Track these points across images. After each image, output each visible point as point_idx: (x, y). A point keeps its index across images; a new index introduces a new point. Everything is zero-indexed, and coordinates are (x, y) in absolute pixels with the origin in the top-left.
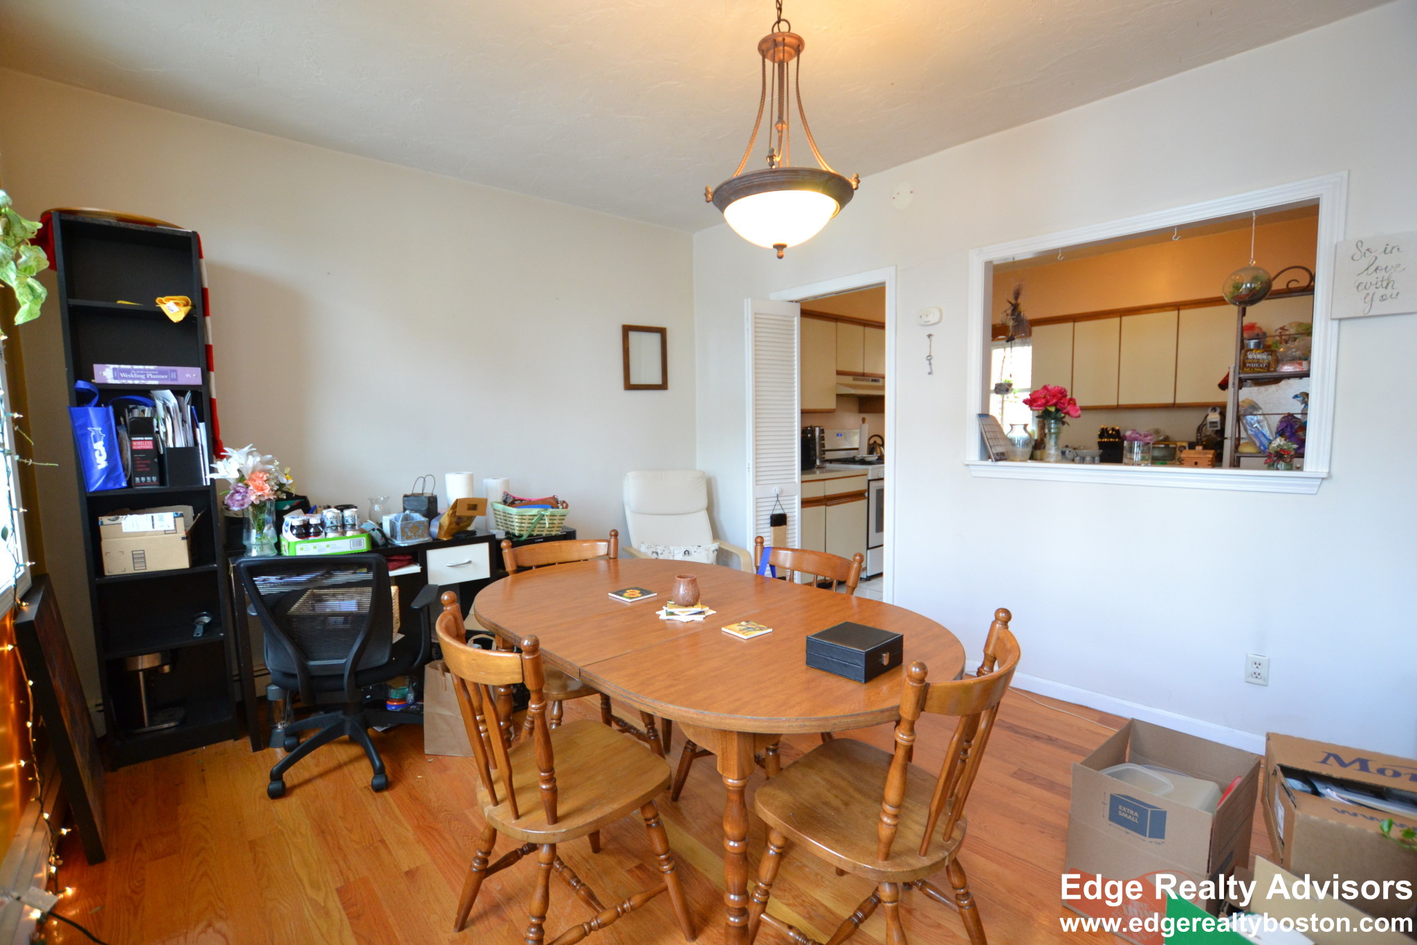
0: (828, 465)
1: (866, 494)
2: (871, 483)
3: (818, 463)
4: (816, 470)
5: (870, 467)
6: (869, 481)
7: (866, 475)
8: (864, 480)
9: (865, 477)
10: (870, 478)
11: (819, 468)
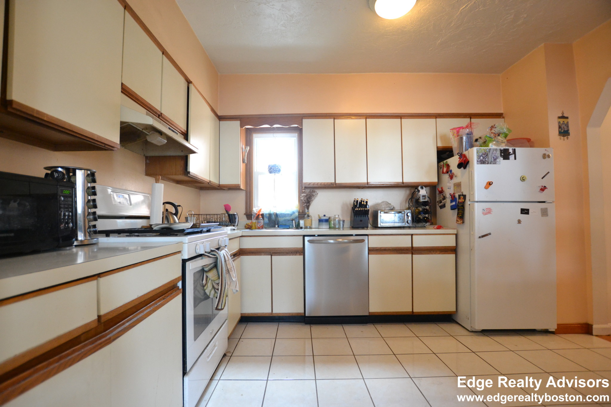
0: (103, 240)
1: (180, 284)
2: (187, 263)
3: (81, 236)
4: (74, 250)
5: (186, 239)
6: (184, 262)
7: (179, 252)
8: (177, 261)
9: (179, 255)
10: (186, 257)
11: (82, 245)
